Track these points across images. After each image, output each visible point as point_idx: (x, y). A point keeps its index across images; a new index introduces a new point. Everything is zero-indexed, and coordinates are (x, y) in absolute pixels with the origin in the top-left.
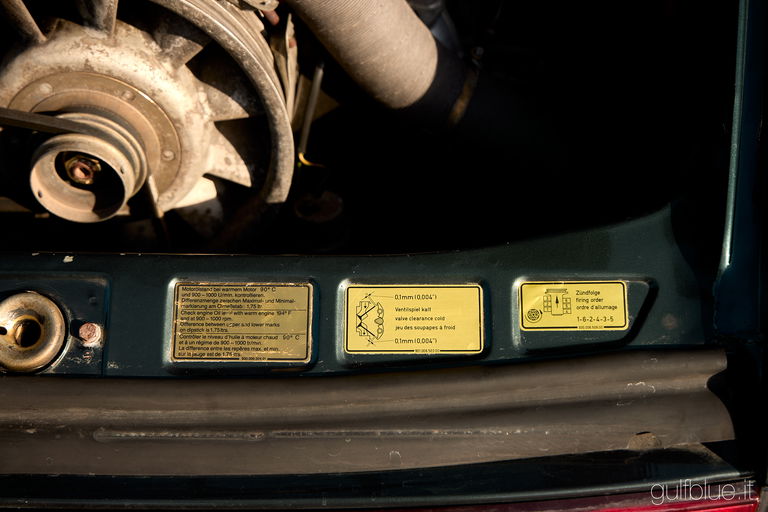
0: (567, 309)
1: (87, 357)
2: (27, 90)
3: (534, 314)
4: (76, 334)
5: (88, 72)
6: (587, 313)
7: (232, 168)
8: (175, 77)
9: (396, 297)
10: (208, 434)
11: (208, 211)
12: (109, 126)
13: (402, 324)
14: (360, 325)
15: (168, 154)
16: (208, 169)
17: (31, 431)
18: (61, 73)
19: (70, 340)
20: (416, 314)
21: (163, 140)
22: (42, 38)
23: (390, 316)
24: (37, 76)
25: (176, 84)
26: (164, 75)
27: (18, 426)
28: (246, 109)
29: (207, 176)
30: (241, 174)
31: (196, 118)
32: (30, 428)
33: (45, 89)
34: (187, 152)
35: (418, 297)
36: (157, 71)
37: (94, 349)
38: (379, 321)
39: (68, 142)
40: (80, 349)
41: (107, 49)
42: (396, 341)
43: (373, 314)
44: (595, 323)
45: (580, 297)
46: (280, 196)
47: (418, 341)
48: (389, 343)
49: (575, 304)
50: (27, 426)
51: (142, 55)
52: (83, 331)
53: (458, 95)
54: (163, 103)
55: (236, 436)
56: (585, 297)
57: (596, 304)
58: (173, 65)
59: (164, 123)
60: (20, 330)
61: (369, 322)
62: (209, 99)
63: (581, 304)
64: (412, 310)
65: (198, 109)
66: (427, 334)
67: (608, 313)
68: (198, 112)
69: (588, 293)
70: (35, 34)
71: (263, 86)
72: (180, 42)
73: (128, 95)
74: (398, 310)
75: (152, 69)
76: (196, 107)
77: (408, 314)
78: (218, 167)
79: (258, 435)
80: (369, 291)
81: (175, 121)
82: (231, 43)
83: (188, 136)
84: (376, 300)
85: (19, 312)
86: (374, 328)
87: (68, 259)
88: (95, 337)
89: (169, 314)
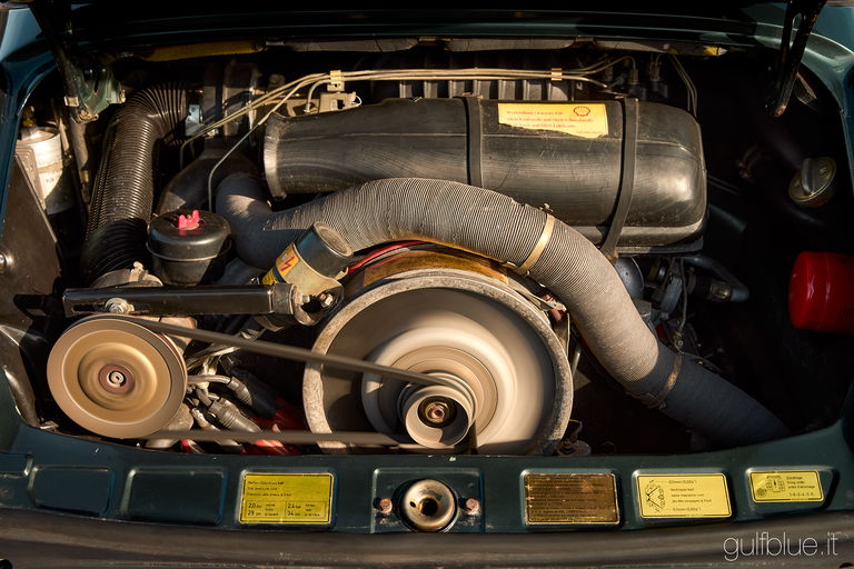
0: (782, 487)
1: (471, 521)
3: (761, 492)
4: (463, 507)
6: (796, 491)
9: (670, 482)
13: (677, 499)
14: (649, 500)
19: (459, 510)
20: (684, 493)
23: (668, 494)
35: (685, 482)
37: (475, 516)
38: (661, 497)
40: (466, 516)
42: (674, 510)
43: (657, 493)
44: (802, 497)
45: (790, 481)
47: (688, 509)
48: (669, 511)
49: (787, 485)
52: (469, 504)
53: (671, 371)
56: (792, 480)
57: (800, 485)
61: (655, 498)
63: (790, 485)
64: (681, 490)
66: (695, 505)
67: (809, 490)
69: (794, 478)
74: (672, 490)
77: (679, 493)
80: (651, 478)
84: (657, 484)
85: (423, 493)
86: (658, 502)
87: (452, 459)
88: (475, 509)
89: (522, 493)
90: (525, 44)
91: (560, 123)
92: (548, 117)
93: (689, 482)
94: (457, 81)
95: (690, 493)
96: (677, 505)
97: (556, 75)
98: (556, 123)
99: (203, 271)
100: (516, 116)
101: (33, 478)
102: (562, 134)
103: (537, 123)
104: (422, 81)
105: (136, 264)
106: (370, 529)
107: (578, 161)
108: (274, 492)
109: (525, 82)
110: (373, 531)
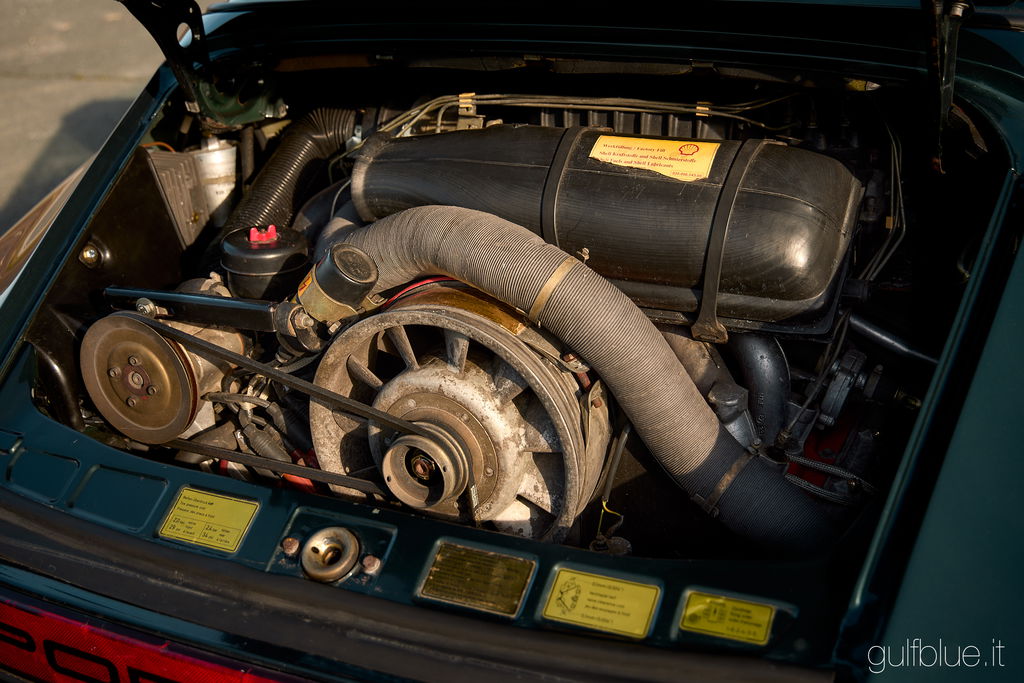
0: (721, 618)
1: (365, 580)
2: (400, 402)
3: (694, 618)
4: (361, 562)
5: (440, 395)
6: (736, 625)
7: (539, 495)
8: (501, 410)
9: (594, 584)
10: (423, 650)
11: (521, 530)
12: (445, 436)
13: (591, 604)
14: (560, 599)
15: (489, 470)
16: (521, 491)
17: (307, 621)
18: (422, 393)
19: (357, 567)
20: (604, 600)
21: (486, 458)
22: (417, 366)
23: (583, 597)
24: (407, 392)
25: (500, 416)
26: (492, 407)
27: (300, 616)
28: (550, 445)
29: (520, 498)
30: (545, 500)
31: (512, 445)
32: (308, 618)
33: (411, 403)
34: (502, 471)
35: (610, 587)
36: (488, 402)
37: (371, 576)
38: (575, 599)
39: (412, 440)
40: (361, 573)
41: (456, 381)
42: (583, 616)
43: (572, 593)
44: (740, 635)
45: (734, 612)
46: (567, 521)
47: (599, 619)
48: (577, 616)
49: (728, 616)
50: (307, 617)
51: (481, 389)
52: (366, 561)
54: (489, 428)
55: (442, 656)
56: (738, 612)
57: (745, 620)
58: (501, 401)
59: (488, 444)
60: (330, 555)
61: (568, 598)
62: (526, 434)
63: (733, 617)
64: (601, 596)
65: (515, 438)
66: (608, 616)
67: (753, 629)
68: (514, 441)
69: (742, 610)
70: (413, 362)
71: (558, 425)
72: (508, 384)
73: (465, 417)
74: (592, 593)
75: (485, 400)
76: (514, 437)
77: (598, 598)
78: (528, 492)
79: (457, 659)
80: (575, 575)
81: (496, 444)
82: (537, 386)
83: (504, 457)
84: (577, 583)
85: (331, 539)
86: (569, 602)
87: (376, 511)
88: (374, 567)
89: (430, 561)
90: (636, 68)
91: (657, 161)
92: (645, 153)
93: (615, 588)
94: (599, 111)
95: (612, 601)
96: (590, 613)
97: (702, 110)
98: (653, 161)
99: (264, 288)
100: (613, 150)
101: (16, 457)
102: (654, 174)
103: (629, 159)
104: (563, 110)
105: (212, 274)
106: (266, 567)
107: (664, 207)
108: (201, 511)
109: (672, 116)
110: (268, 569)
